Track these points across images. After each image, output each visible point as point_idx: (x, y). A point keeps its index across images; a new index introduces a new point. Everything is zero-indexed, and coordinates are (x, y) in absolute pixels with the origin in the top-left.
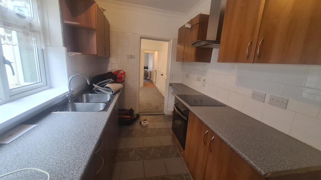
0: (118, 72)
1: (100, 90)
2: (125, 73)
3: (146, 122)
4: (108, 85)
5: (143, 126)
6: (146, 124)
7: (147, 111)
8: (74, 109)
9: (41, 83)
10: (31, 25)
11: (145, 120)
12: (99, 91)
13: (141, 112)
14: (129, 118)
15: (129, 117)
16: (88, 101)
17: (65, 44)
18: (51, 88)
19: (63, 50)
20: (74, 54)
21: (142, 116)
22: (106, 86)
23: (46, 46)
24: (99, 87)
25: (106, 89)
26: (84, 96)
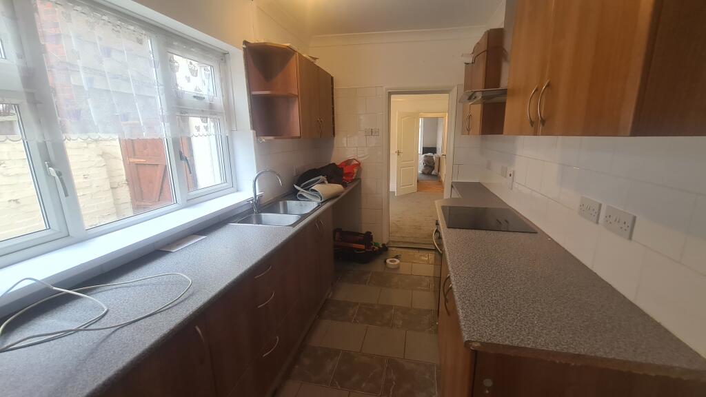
0: (348, 162)
1: (304, 195)
2: (360, 164)
3: (395, 261)
4: (316, 187)
5: (389, 268)
6: (396, 263)
7: (408, 240)
8: (259, 222)
9: (226, 184)
10: (211, 106)
11: (397, 257)
12: (301, 196)
13: (394, 242)
14: (363, 250)
15: (363, 247)
16: (286, 212)
17: (254, 127)
18: (237, 191)
19: (250, 134)
20: (264, 139)
21: (394, 249)
22: (313, 188)
23: (231, 131)
24: (302, 190)
25: (313, 193)
26: (281, 203)
